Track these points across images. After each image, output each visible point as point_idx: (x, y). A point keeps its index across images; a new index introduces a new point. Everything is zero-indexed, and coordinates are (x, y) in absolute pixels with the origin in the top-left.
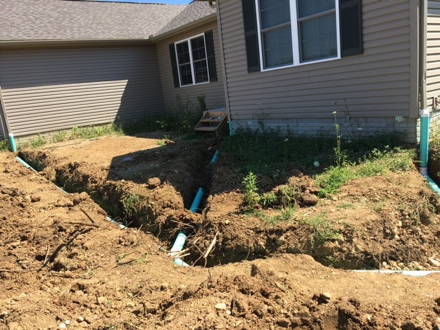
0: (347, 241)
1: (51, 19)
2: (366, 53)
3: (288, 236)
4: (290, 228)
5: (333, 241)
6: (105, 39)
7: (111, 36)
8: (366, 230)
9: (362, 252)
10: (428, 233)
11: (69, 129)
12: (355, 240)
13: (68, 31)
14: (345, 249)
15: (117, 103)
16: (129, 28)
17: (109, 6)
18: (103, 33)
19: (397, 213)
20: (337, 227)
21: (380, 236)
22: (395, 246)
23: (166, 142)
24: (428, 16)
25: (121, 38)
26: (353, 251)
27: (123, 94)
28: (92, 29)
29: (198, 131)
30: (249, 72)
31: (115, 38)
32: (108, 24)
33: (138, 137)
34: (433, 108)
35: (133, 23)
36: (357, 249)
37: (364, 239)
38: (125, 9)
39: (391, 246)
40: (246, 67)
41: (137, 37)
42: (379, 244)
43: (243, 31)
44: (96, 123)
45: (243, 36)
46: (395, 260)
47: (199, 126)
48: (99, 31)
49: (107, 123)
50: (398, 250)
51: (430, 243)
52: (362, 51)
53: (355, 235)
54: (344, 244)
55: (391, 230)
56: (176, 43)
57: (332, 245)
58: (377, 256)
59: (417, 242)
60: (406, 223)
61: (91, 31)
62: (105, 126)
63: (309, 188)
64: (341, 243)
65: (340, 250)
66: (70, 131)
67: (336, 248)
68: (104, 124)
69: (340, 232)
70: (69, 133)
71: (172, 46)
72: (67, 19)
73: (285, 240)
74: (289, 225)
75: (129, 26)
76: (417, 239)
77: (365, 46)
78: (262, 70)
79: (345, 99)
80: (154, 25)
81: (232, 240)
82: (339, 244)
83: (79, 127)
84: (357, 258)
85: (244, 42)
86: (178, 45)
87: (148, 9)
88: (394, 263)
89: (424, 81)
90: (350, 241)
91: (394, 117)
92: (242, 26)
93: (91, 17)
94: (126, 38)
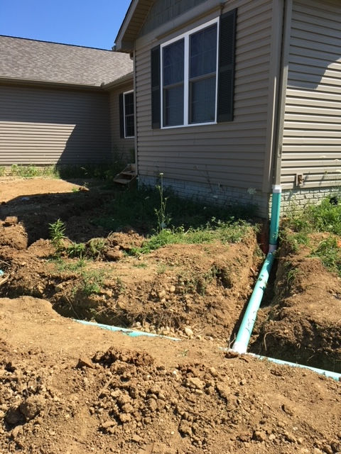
0: (114, 297)
1: (9, 57)
2: (236, 120)
3: (67, 285)
4: (72, 277)
5: (101, 294)
6: (55, 81)
7: (63, 79)
8: (136, 289)
9: (122, 310)
10: (199, 303)
11: (8, 165)
12: (121, 297)
13: (20, 70)
14: (109, 304)
15: (61, 147)
16: (85, 74)
17: (74, 50)
18: (56, 75)
19: (174, 278)
20: (107, 282)
21: (145, 297)
22: (155, 308)
23: (80, 189)
24: (288, 88)
25: (73, 82)
26: (114, 307)
27: (69, 138)
28: (46, 70)
29: (116, 183)
30: (153, 128)
31: (66, 81)
32: (65, 67)
33: (68, 181)
34: (295, 185)
35: (91, 69)
36: (118, 306)
37: (130, 297)
38: (90, 55)
39: (151, 308)
40: (150, 123)
41: (89, 83)
42: (141, 304)
43: (150, 86)
44: (36, 163)
45: (150, 92)
46: (150, 322)
47: (118, 178)
48: (52, 73)
49: (49, 165)
50: (155, 313)
51: (197, 313)
52: (233, 118)
53: (122, 292)
54: (110, 299)
55: (157, 293)
56: (124, 93)
57: (97, 298)
58: (132, 316)
59: (181, 308)
60: (179, 289)
61: (45, 73)
62: (47, 167)
63: (120, 244)
64: (108, 297)
65: (105, 305)
66: (10, 167)
67: (101, 301)
68: (46, 165)
69: (110, 287)
70: (8, 170)
71: (121, 96)
72: (25, 58)
73: (64, 288)
74: (73, 274)
75: (86, 71)
76: (183, 306)
77: (236, 113)
78: (162, 128)
79: (206, 165)
80: (113, 74)
81: (18, 280)
82: (106, 299)
83: (19, 165)
84: (116, 314)
85: (150, 97)
86: (126, 95)
87: (114, 57)
88: (147, 325)
89: (279, 155)
90: (116, 297)
91: (247, 189)
92: (150, 81)
93: (50, 59)
94: (78, 83)
